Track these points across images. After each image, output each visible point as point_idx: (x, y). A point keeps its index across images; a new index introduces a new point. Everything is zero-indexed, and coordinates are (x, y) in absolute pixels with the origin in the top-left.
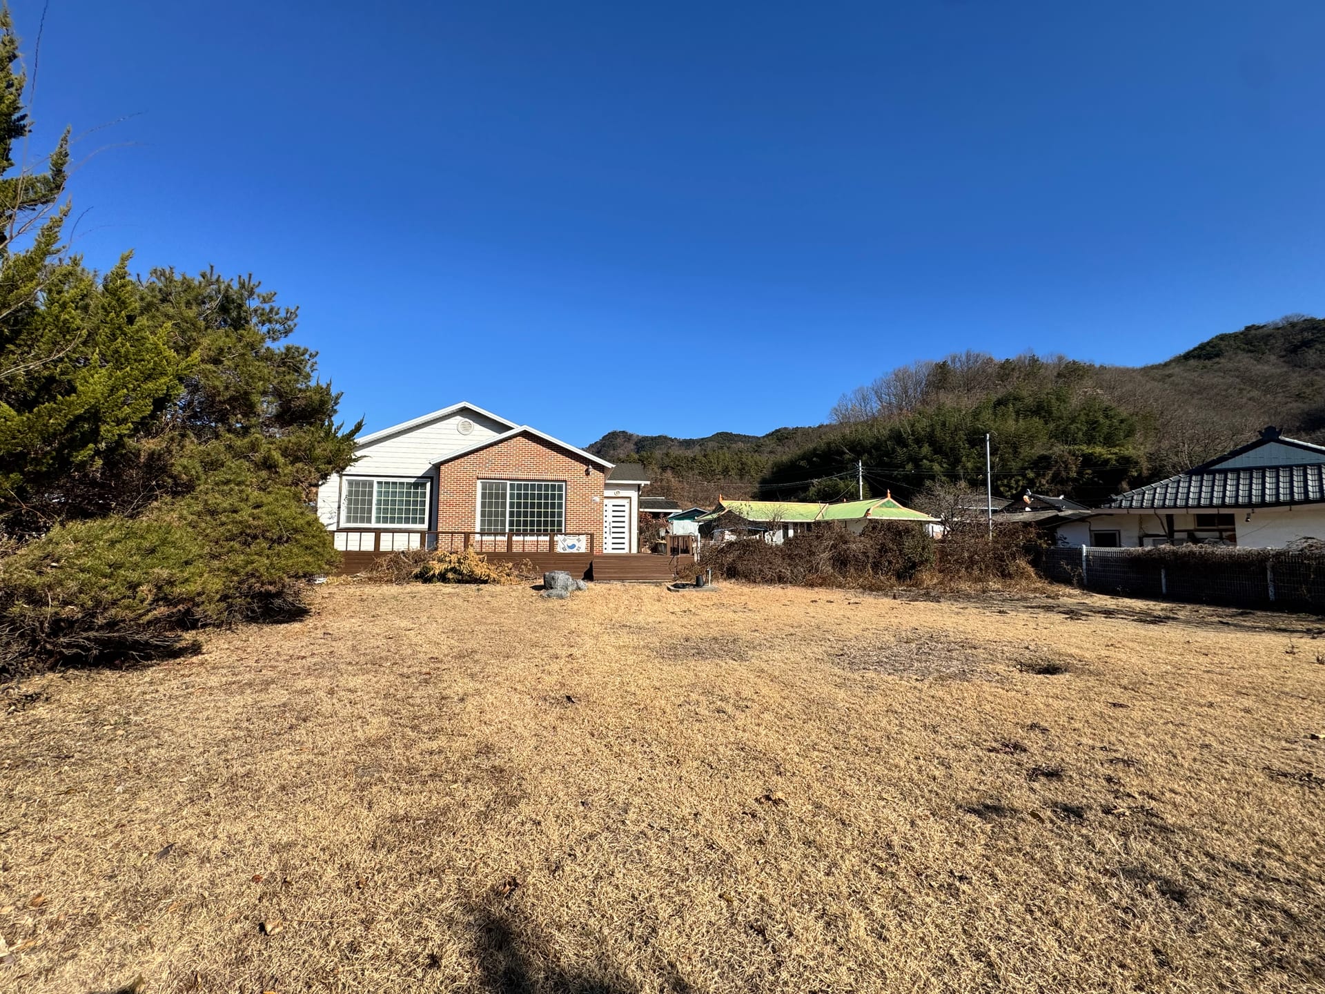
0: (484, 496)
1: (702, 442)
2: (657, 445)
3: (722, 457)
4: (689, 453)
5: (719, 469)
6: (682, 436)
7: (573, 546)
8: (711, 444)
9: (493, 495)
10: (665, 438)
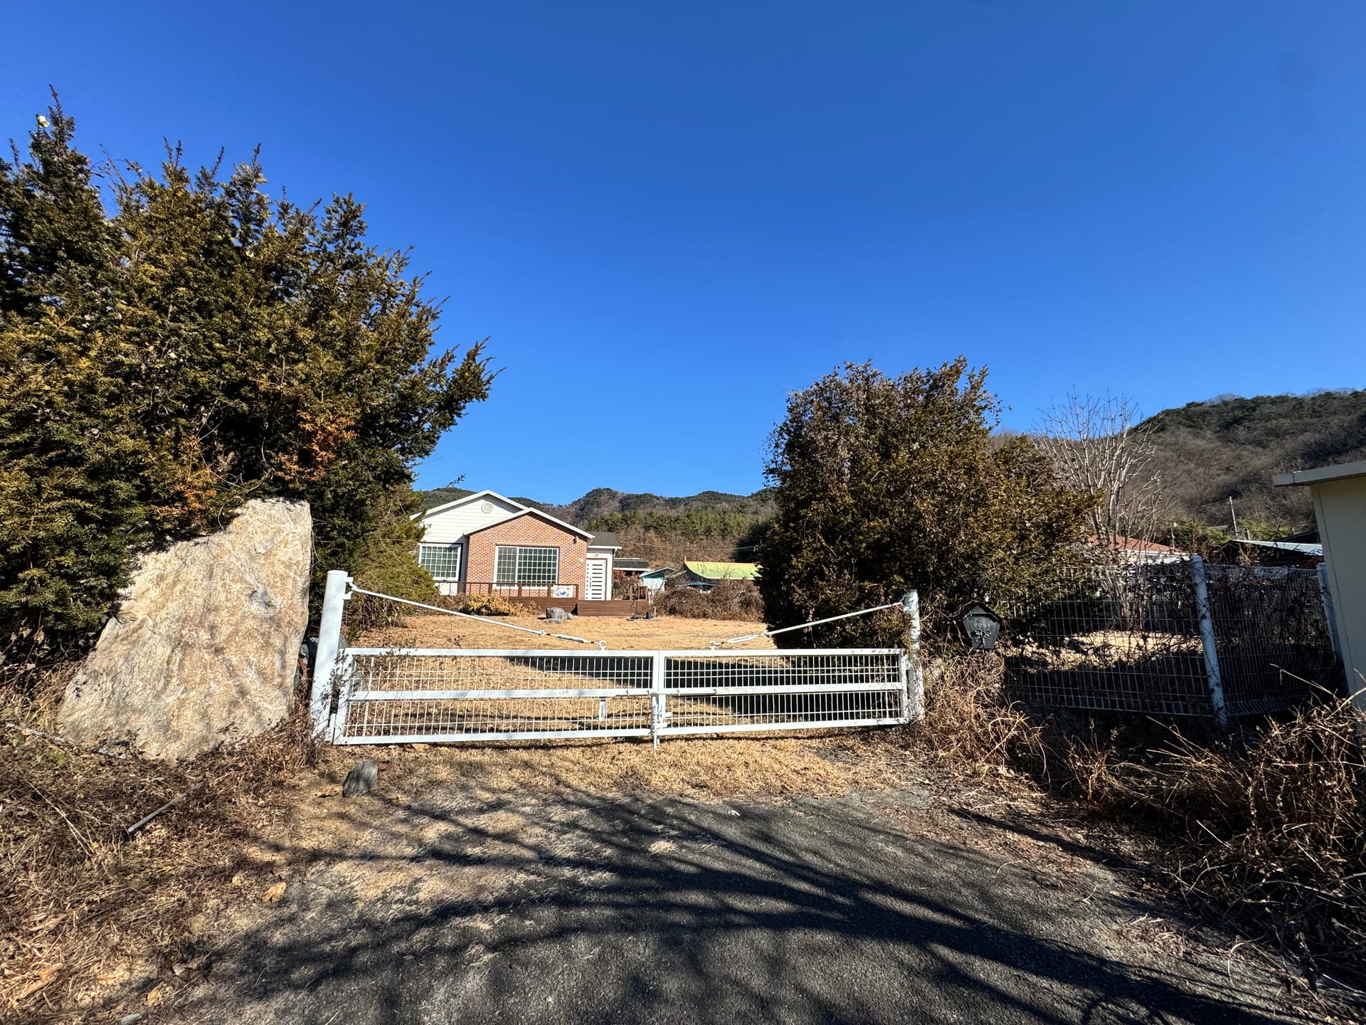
0: (500, 557)
1: (687, 501)
2: (642, 503)
3: (705, 517)
4: (673, 513)
5: (701, 529)
6: (668, 495)
7: (564, 593)
8: (695, 504)
9: (506, 557)
10: (651, 496)
